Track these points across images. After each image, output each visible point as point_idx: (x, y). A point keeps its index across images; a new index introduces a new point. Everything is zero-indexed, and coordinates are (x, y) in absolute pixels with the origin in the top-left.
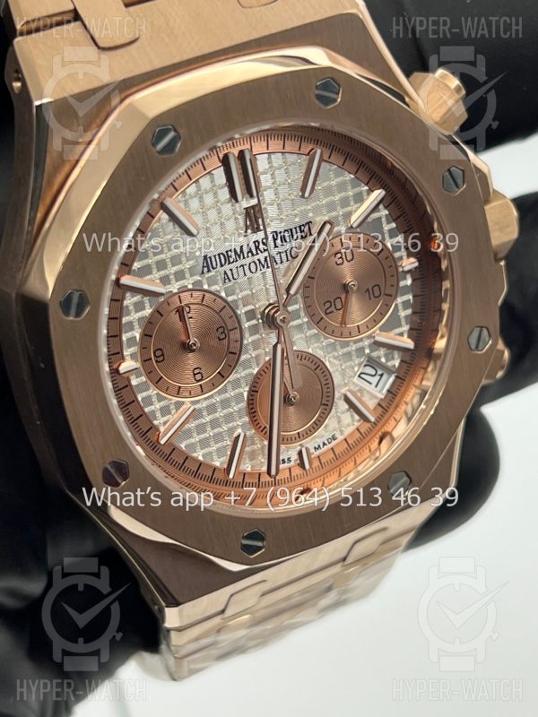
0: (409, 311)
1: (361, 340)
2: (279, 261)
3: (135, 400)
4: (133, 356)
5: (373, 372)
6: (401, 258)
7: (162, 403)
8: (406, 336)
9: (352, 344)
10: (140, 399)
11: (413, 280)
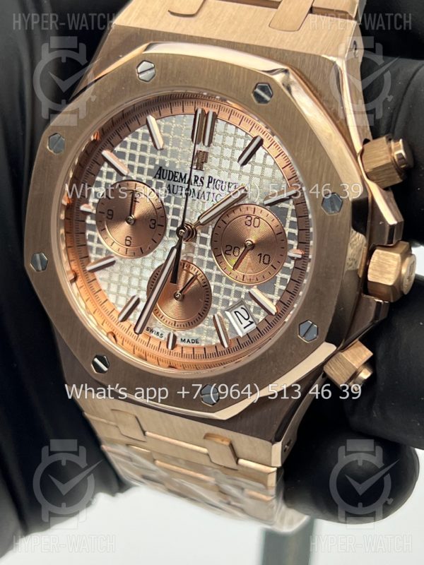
0: (284, 288)
1: (242, 286)
2: (206, 198)
3: (84, 233)
4: (94, 204)
5: (247, 317)
6: (292, 246)
7: (99, 245)
8: (275, 303)
9: (234, 285)
10: (87, 234)
11: (295, 267)
